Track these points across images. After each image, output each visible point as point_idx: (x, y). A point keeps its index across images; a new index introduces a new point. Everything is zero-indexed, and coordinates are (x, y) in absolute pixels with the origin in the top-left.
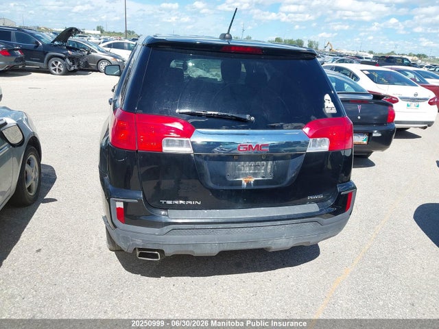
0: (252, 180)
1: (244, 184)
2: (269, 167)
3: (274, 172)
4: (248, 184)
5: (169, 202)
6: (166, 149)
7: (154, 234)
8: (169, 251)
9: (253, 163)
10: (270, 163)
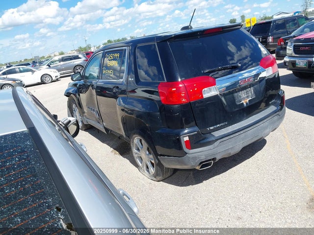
0: (247, 101)
1: (245, 104)
2: (252, 91)
3: (255, 92)
4: (247, 103)
5: (211, 128)
6: (206, 96)
7: (211, 149)
8: (218, 158)
9: (245, 91)
10: (252, 88)
